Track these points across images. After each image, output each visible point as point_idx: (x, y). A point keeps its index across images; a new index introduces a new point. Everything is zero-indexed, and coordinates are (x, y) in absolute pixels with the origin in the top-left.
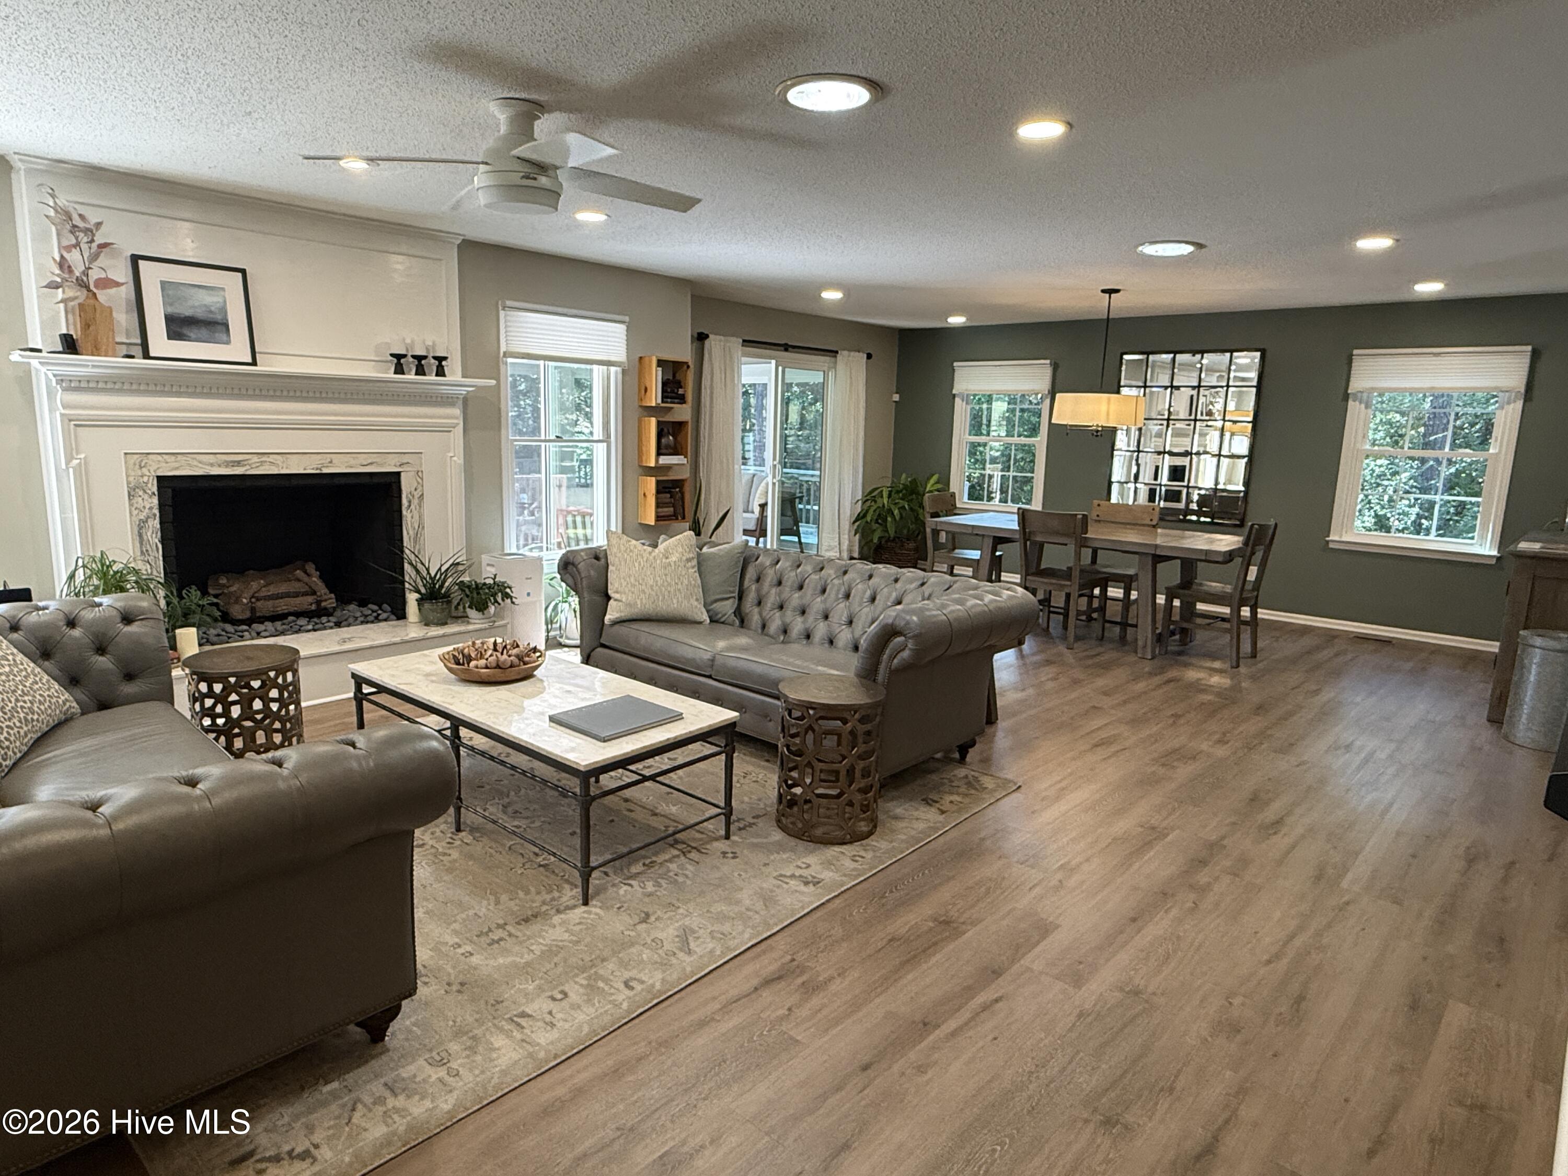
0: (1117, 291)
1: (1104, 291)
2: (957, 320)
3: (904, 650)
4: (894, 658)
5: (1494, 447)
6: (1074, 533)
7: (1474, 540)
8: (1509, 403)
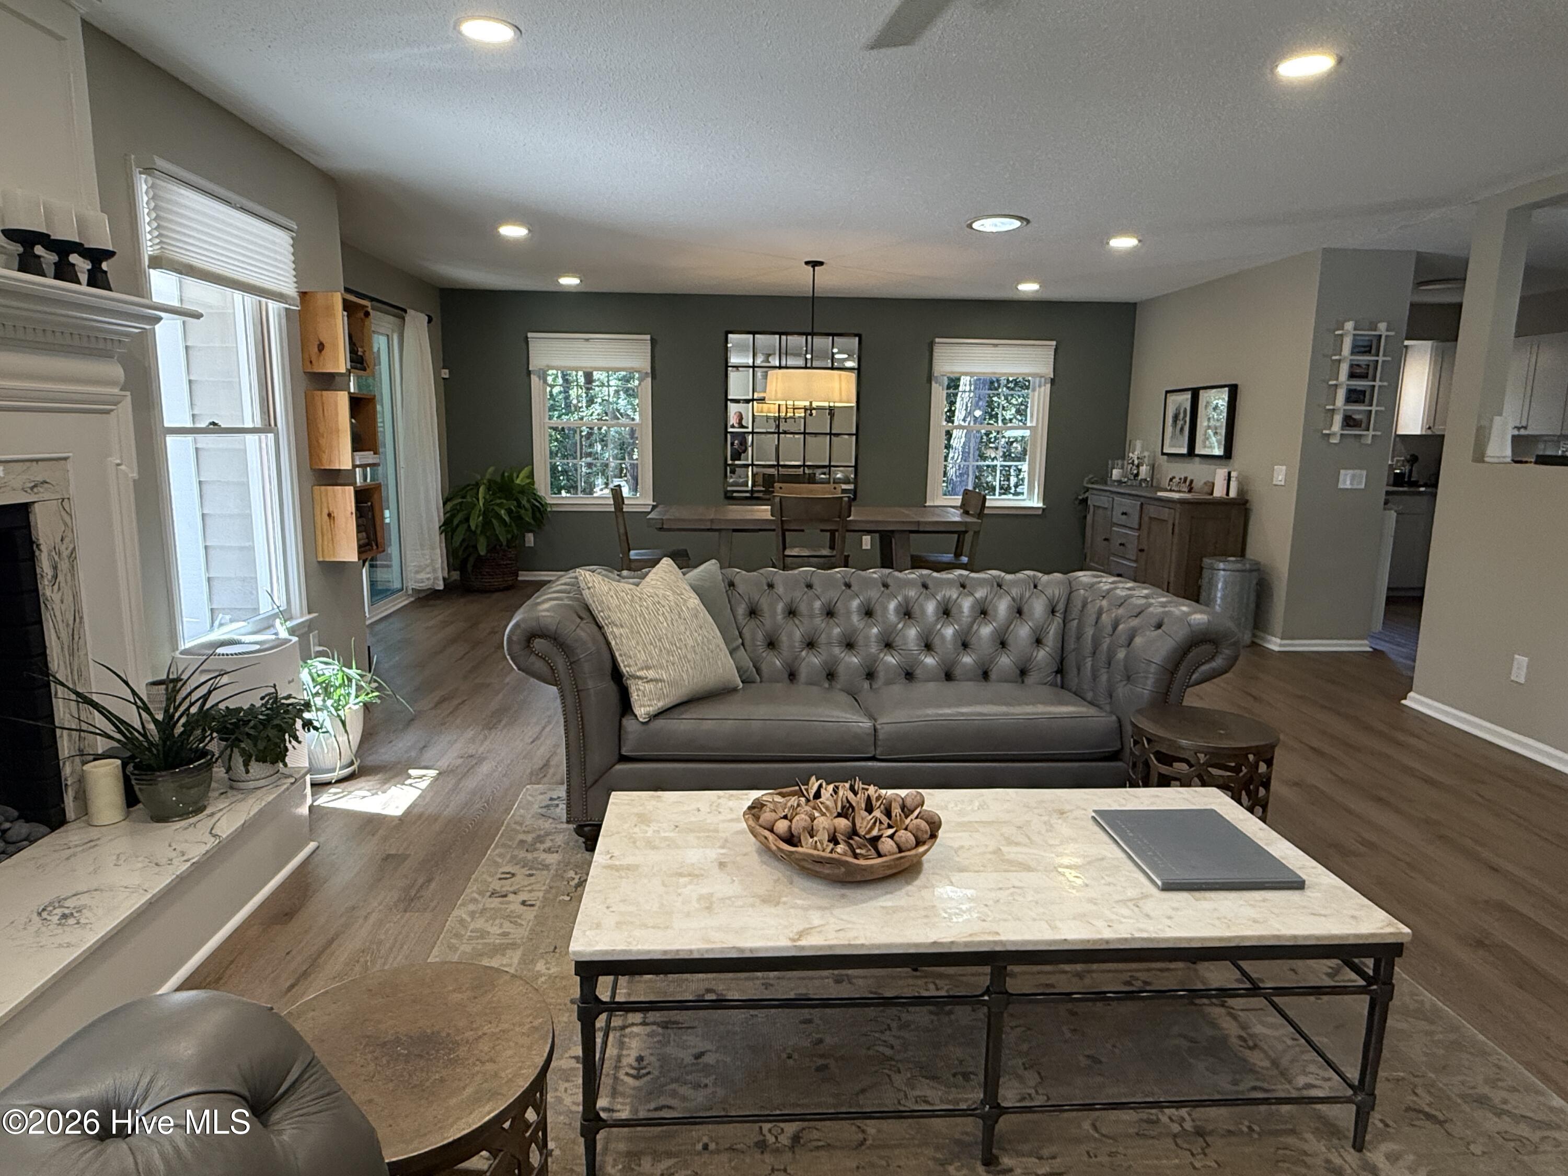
0: (821, 263)
1: (807, 263)
2: (569, 281)
3: (1212, 658)
4: (1193, 673)
5: (1031, 421)
6: (839, 517)
7: (1025, 496)
8: (1040, 386)
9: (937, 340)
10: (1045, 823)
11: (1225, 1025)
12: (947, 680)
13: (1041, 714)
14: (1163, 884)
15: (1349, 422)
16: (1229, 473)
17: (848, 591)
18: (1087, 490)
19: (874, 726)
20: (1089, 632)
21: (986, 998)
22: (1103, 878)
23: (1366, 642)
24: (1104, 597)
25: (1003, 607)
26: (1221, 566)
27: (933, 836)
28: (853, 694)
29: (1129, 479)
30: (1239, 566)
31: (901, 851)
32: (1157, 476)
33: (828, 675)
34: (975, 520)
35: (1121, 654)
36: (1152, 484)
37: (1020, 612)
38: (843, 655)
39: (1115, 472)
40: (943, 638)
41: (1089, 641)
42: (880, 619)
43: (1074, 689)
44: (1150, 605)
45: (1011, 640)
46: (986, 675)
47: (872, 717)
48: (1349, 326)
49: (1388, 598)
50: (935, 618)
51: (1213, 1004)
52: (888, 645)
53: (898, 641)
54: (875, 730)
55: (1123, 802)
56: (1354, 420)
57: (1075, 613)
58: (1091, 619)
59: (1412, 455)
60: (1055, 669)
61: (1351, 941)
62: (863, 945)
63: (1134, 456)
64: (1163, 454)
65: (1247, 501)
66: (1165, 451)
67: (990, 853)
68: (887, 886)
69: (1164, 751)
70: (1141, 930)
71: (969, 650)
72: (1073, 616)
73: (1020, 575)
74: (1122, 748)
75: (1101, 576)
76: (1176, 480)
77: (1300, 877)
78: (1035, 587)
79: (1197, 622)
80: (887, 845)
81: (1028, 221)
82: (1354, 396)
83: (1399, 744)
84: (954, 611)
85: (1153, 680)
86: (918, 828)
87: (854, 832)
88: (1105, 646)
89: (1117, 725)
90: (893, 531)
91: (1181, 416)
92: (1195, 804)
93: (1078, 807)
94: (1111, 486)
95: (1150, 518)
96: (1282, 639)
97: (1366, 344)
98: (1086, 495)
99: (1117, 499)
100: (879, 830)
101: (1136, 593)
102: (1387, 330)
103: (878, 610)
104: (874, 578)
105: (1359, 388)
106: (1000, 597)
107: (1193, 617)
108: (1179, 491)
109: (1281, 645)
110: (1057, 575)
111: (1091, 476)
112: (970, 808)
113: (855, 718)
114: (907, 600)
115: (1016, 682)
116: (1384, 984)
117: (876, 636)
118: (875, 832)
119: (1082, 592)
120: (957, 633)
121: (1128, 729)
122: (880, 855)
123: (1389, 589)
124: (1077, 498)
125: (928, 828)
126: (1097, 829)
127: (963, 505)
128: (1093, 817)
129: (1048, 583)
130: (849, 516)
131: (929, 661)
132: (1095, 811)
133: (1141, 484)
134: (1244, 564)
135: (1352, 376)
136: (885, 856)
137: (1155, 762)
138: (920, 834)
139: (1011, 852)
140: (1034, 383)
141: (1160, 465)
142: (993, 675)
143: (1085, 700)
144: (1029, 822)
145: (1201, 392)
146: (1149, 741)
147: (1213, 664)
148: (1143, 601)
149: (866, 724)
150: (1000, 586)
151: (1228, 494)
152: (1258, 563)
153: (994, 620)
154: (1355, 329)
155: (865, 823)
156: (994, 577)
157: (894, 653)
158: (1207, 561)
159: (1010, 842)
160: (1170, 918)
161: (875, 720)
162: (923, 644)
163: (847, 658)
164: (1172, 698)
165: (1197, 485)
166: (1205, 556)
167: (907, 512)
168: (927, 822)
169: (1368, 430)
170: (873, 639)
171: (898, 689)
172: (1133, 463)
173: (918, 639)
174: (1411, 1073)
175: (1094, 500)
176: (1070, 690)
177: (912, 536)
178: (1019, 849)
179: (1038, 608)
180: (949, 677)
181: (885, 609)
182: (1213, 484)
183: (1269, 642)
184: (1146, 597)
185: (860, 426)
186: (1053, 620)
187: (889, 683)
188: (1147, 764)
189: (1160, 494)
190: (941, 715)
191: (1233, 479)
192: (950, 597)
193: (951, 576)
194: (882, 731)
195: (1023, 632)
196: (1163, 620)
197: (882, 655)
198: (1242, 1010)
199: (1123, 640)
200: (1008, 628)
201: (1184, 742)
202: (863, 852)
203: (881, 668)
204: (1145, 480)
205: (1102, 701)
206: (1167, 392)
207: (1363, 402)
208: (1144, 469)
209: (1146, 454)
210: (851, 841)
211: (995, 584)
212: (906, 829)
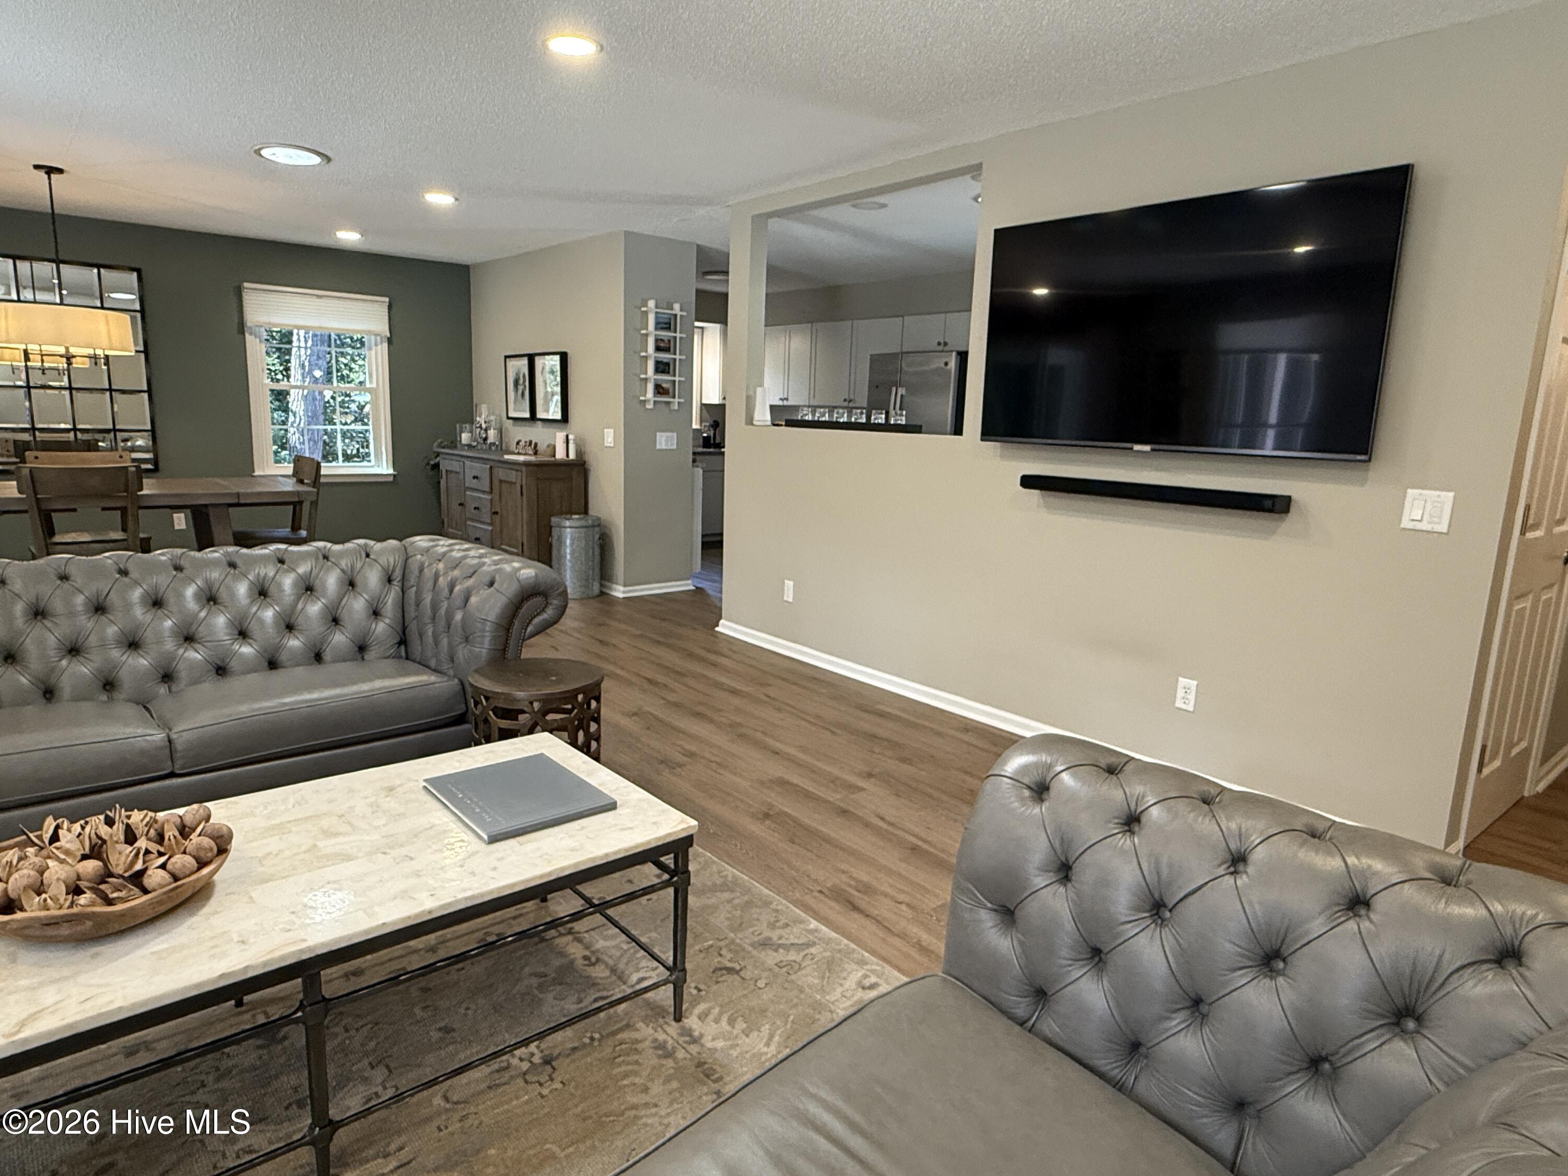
0: (59, 170)
1: (37, 168)
3: (543, 610)
4: (527, 626)
5: (371, 382)
6: (126, 491)
7: (373, 463)
8: (376, 345)
9: (246, 285)
10: (371, 805)
11: (572, 951)
12: (271, 669)
13: (379, 689)
14: (489, 837)
15: (659, 390)
16: (567, 436)
17: (125, 579)
18: (438, 455)
19: (168, 736)
20: (428, 598)
21: (300, 1014)
22: (430, 847)
23: (690, 582)
24: (440, 560)
25: (332, 581)
26: (567, 523)
27: (222, 851)
28: (144, 704)
29: (478, 443)
30: (582, 523)
31: (176, 878)
32: (505, 439)
33: (104, 686)
34: (311, 489)
35: (459, 616)
36: (501, 447)
37: (352, 584)
38: (125, 657)
39: (463, 435)
40: (261, 622)
41: (429, 606)
42: (174, 608)
43: (418, 660)
44: (484, 564)
45: (344, 616)
46: (318, 658)
47: (165, 725)
48: (651, 304)
49: (703, 544)
50: (248, 601)
51: (561, 935)
52: (189, 639)
53: (202, 632)
54: (170, 741)
55: (457, 765)
56: (663, 388)
57: (412, 580)
58: (430, 584)
59: (715, 421)
60: (398, 639)
61: (653, 845)
62: (121, 1008)
63: (481, 420)
64: (508, 418)
65: (585, 462)
66: (510, 415)
67: (305, 852)
68: (161, 925)
69: (501, 705)
70: (464, 890)
71: (296, 633)
72: (412, 583)
73: (349, 545)
74: (467, 711)
75: (438, 540)
76: (522, 444)
77: (612, 799)
78: (368, 556)
79: (525, 577)
80: (155, 877)
81: (328, 159)
82: (662, 367)
83: (714, 665)
84: (272, 590)
85: (488, 639)
86: (199, 848)
87: (107, 874)
88: (443, 611)
89: (460, 687)
90: (206, 506)
91: (521, 381)
92: (526, 752)
93: (409, 780)
94: (463, 450)
95: (501, 481)
96: (625, 586)
97: (666, 321)
98: (438, 459)
99: (468, 463)
100: (144, 862)
101: (472, 553)
102: (681, 310)
103: (170, 598)
104: (160, 561)
105: (665, 361)
106: (328, 569)
107: (522, 572)
108: (526, 454)
109: (624, 592)
110: (393, 543)
111: (439, 441)
112: (283, 808)
113: (140, 731)
114: (208, 583)
115: (356, 660)
116: (682, 873)
117: (171, 629)
118: (139, 866)
119: (419, 557)
120: (278, 615)
121: (469, 690)
122: (145, 891)
123: (703, 536)
124: (428, 464)
125: (213, 844)
126: (428, 798)
127: (296, 473)
128: (425, 787)
129: (383, 551)
130: (141, 489)
131: (246, 650)
132: (425, 781)
133: (490, 448)
134: (587, 521)
135: (658, 349)
136: (155, 890)
137: (494, 718)
138: (202, 854)
139: (327, 846)
140: (370, 340)
141: (507, 429)
142: (327, 655)
143: (428, 667)
144: (352, 808)
145: (537, 358)
146: (487, 698)
147: (545, 616)
148: (476, 561)
149: (157, 736)
150: (326, 557)
151: (568, 456)
152: (599, 519)
153: (324, 597)
154: (657, 307)
155: (123, 859)
156: (318, 548)
157: (197, 646)
158: (554, 520)
159: (328, 834)
160: (495, 869)
161: (170, 730)
162: (236, 632)
163: (130, 660)
164: (509, 655)
165: (542, 447)
166: (553, 515)
167: (226, 483)
168: (210, 838)
169: (674, 397)
170: (167, 634)
171: (209, 687)
172: (481, 427)
173: (227, 628)
174: (718, 939)
175: (445, 465)
176: (414, 661)
177: (231, 510)
178: (341, 839)
179: (372, 578)
180: (273, 665)
181: (180, 596)
182: (554, 447)
183: (615, 590)
184: (480, 557)
185: (154, 381)
186: (389, 590)
187: (195, 682)
188: (486, 721)
189: (506, 457)
190: (259, 709)
191: (571, 442)
192: (266, 574)
193: (267, 551)
194: (180, 741)
195: (358, 605)
196: (494, 577)
197: (181, 651)
198: (587, 932)
199: (459, 602)
200: (342, 600)
201: (520, 694)
202: (122, 894)
203: (181, 666)
204: (494, 444)
205: (445, 667)
206: (506, 357)
207: (669, 373)
208: (492, 433)
209: (492, 418)
210: (102, 887)
211: (321, 557)
212: (184, 853)
